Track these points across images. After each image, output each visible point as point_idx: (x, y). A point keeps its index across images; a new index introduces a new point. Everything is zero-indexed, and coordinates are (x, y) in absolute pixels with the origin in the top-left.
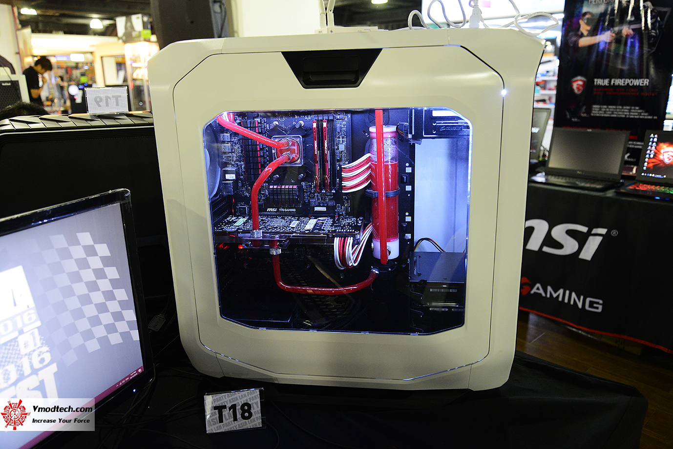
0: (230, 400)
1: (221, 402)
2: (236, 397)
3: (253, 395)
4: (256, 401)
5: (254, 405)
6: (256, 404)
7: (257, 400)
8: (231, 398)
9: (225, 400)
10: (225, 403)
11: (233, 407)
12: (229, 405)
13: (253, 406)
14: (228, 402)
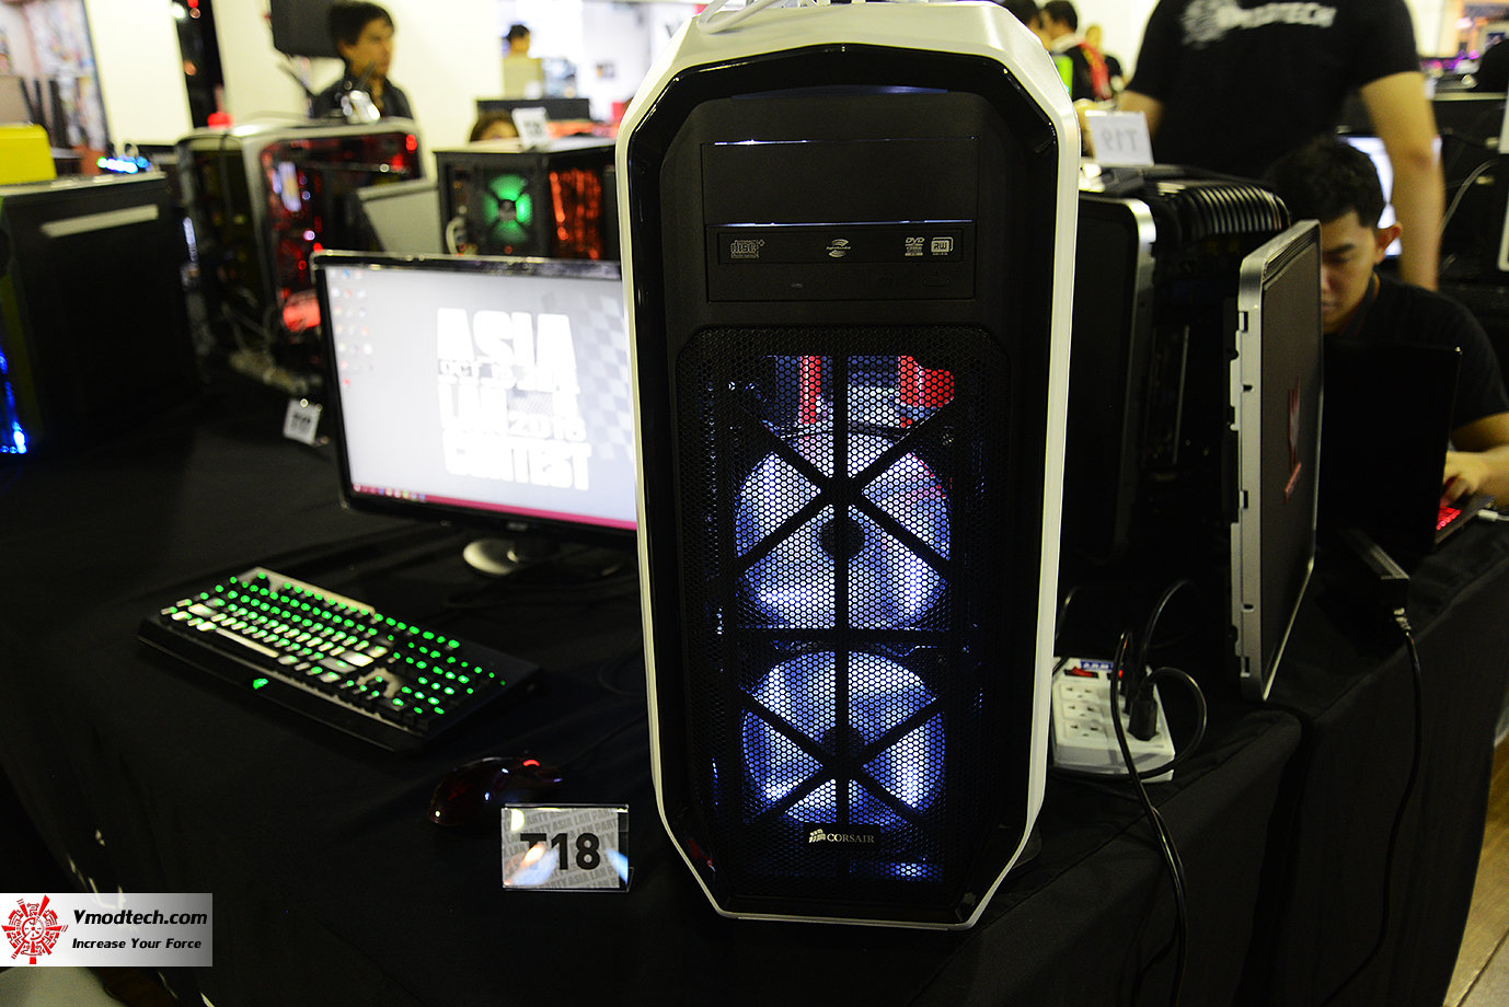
0: (555, 824)
1: (538, 825)
2: (569, 819)
3: (605, 820)
4: (609, 831)
5: (606, 839)
6: (610, 837)
7: (612, 830)
8: (556, 819)
9: (544, 822)
10: (545, 829)
11: (561, 840)
12: (551, 835)
13: (603, 843)
14: (552, 828)
